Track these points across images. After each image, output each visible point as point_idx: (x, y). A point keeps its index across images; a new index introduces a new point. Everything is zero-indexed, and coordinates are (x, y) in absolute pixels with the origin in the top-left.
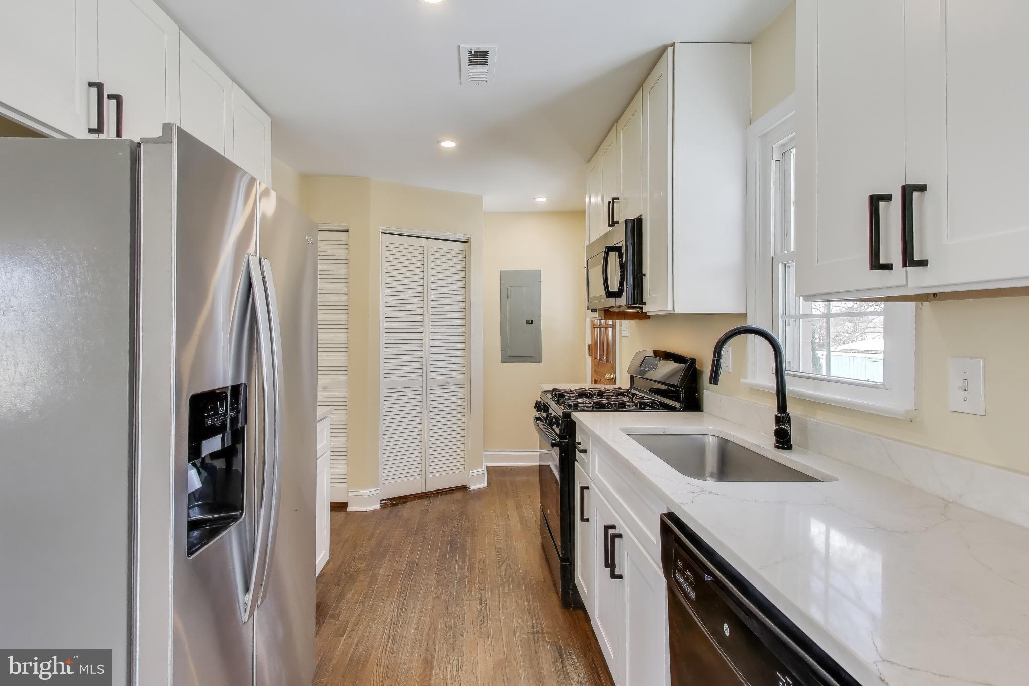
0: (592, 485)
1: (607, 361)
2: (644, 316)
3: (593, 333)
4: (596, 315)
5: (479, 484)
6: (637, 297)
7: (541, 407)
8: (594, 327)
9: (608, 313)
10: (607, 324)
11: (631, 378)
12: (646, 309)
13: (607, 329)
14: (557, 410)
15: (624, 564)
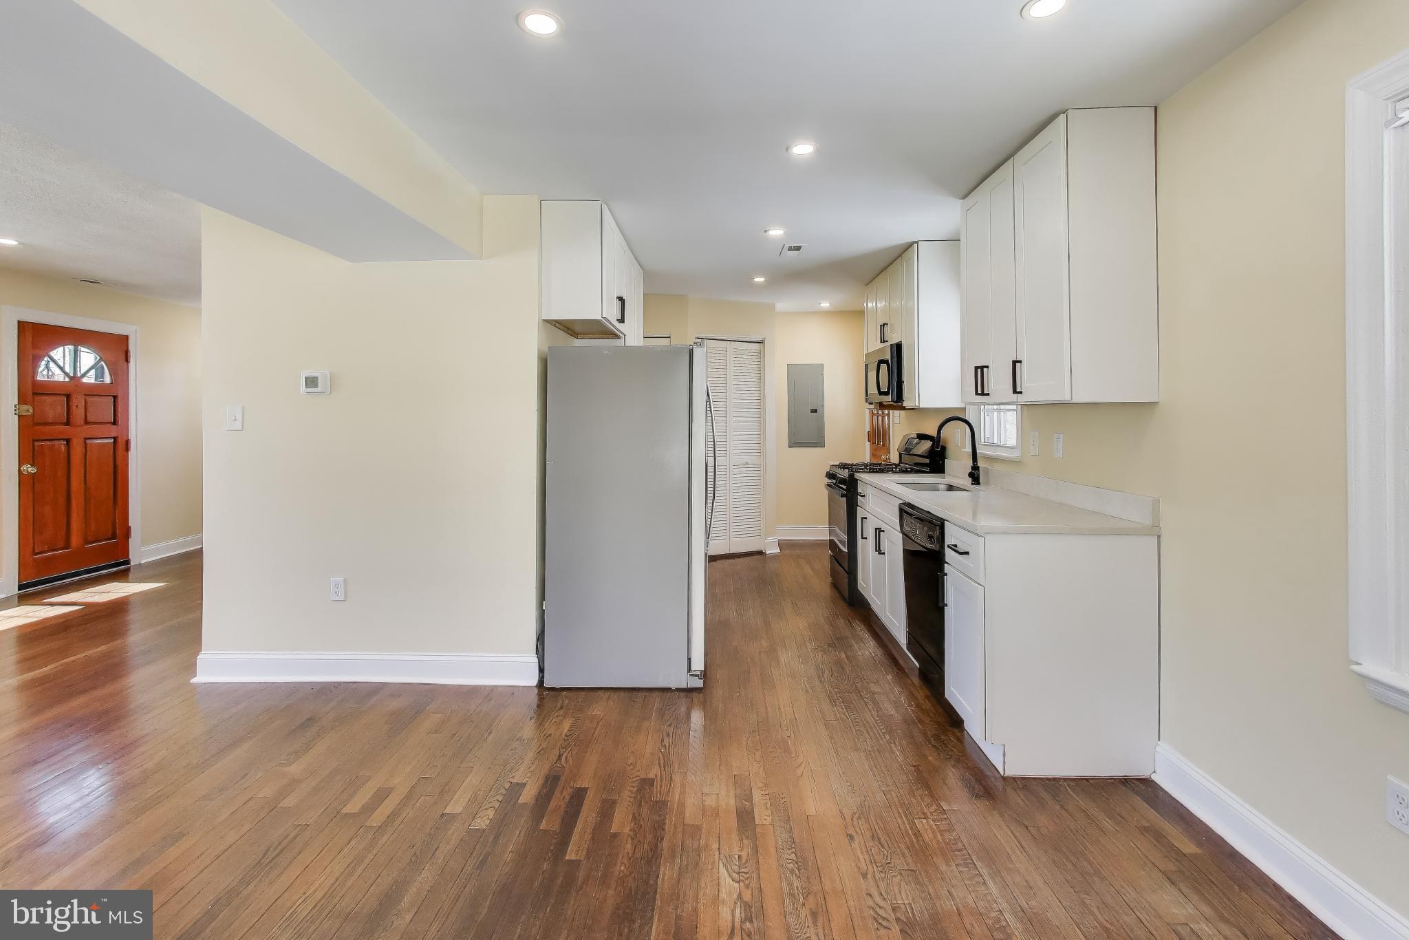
0: (868, 516)
1: (884, 445)
2: (904, 408)
3: (872, 421)
4: (872, 406)
5: (773, 550)
6: (899, 397)
7: (830, 475)
8: (872, 414)
9: (882, 406)
10: (883, 413)
11: (900, 455)
12: (905, 404)
13: (883, 417)
14: (845, 474)
15: (885, 546)
